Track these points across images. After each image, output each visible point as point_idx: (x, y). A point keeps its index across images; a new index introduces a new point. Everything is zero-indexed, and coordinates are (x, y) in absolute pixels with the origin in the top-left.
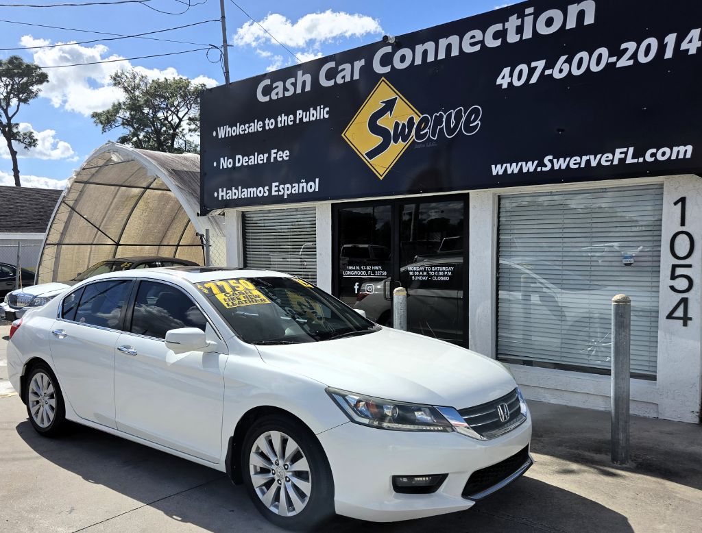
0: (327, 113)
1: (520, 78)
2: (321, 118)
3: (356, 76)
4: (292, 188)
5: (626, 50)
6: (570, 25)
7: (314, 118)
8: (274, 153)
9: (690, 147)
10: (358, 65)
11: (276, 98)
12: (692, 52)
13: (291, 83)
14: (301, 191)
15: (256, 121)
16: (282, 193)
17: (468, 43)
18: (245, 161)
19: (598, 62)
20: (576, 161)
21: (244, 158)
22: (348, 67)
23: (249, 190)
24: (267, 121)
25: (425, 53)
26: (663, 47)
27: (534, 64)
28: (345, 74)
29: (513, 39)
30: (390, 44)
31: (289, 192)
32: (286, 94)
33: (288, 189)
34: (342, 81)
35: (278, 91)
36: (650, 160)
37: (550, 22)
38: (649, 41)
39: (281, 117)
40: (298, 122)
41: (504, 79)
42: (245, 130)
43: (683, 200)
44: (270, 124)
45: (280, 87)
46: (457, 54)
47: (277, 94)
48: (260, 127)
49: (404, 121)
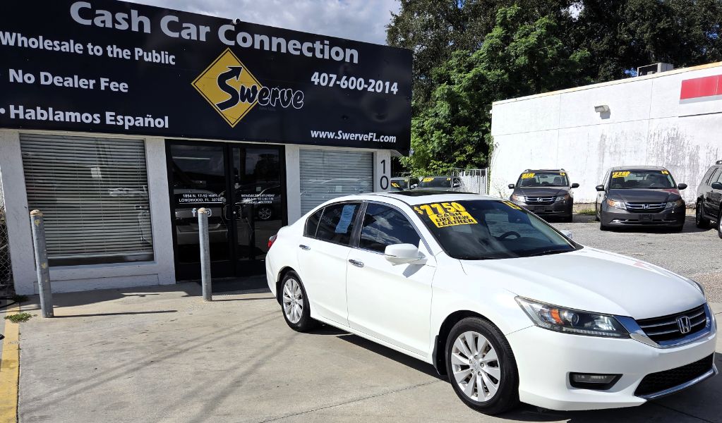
0: (173, 60)
1: (324, 81)
2: (167, 62)
3: (203, 38)
4: (135, 120)
5: (371, 83)
6: (348, 60)
7: (158, 61)
8: (105, 82)
9: (395, 138)
10: (204, 30)
11: (102, 25)
12: (395, 93)
13: (123, 18)
14: (147, 125)
15: (72, 42)
16: (121, 123)
17: (292, 47)
18: (57, 81)
19: (360, 86)
20: (353, 136)
21: (56, 78)
22: (193, 28)
23: (68, 114)
24: (90, 46)
25: (262, 42)
26: (384, 87)
27: (331, 75)
28: (190, 32)
29: (319, 55)
30: (233, 25)
31: (132, 124)
32: (117, 27)
33: (129, 121)
34: (188, 38)
35: (104, 19)
36: (382, 141)
37: (337, 54)
38: (380, 82)
39: (112, 47)
40: (137, 58)
41: (315, 78)
42: (54, 46)
43: (384, 161)
44: (95, 50)
45: (108, 16)
46: (285, 52)
47: (103, 22)
48: (80, 50)
49: (248, 87)
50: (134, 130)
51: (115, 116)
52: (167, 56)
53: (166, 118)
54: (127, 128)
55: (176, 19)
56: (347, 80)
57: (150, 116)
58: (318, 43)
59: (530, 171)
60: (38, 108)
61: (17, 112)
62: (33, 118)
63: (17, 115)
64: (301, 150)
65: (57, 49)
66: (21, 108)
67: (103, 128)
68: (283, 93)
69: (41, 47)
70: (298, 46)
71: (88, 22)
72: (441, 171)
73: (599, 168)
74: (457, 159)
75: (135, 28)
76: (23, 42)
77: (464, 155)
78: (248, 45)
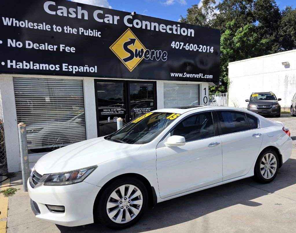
0: (100, 34)
1: (177, 46)
2: (96, 36)
3: (116, 23)
4: (79, 68)
5: (200, 47)
6: (189, 35)
7: (92, 35)
8: (63, 47)
9: (212, 76)
10: (117, 18)
11: (61, 15)
12: (212, 52)
13: (73, 11)
14: (85, 71)
15: (44, 24)
16: (71, 70)
17: (162, 28)
18: (36, 46)
19: (195, 49)
20: (191, 76)
21: (35, 44)
22: (111, 17)
23: (41, 65)
24: (54, 26)
25: (146, 25)
26: (207, 49)
27: (181, 43)
28: (109, 19)
29: (175, 33)
30: (132, 15)
31: (77, 70)
32: (70, 16)
33: (76, 69)
34: (108, 22)
35: (62, 11)
36: (206, 78)
37: (184, 32)
38: (205, 46)
39: (67, 27)
40: (80, 33)
41: (173, 45)
42: (34, 26)
43: (205, 89)
44: (57, 29)
45: (65, 9)
46: (158, 30)
47: (62, 13)
48: (49, 28)
49: (139, 49)
50: (78, 74)
51: (68, 66)
52: (96, 32)
53: (96, 67)
54: (74, 72)
55: (102, 12)
56: (189, 45)
57: (87, 66)
58: (174, 26)
59: (256, 93)
60: (24, 62)
61: (12, 64)
62: (21, 67)
63: (12, 66)
64: (164, 84)
65: (36, 28)
66: (14, 62)
67: (61, 73)
68: (157, 52)
69: (27, 27)
70: (165, 27)
71: (54, 13)
73: (285, 91)
74: (212, 89)
75: (80, 17)
76: (16, 23)
78: (139, 26)
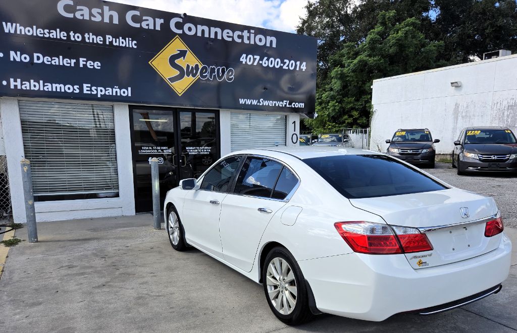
0: (135, 44)
1: (250, 61)
2: (130, 46)
3: (158, 28)
4: (106, 90)
5: (286, 62)
6: (268, 45)
7: (124, 45)
8: (83, 61)
9: (303, 104)
10: (159, 21)
11: (81, 18)
12: (304, 70)
13: (98, 13)
14: (114, 94)
15: (58, 30)
16: (95, 92)
17: (226, 35)
18: (47, 60)
19: (277, 64)
20: (271, 103)
21: (46, 58)
22: (151, 20)
23: (54, 85)
24: (72, 34)
25: (203, 31)
26: (296, 66)
27: (255, 57)
28: (149, 23)
29: (246, 41)
30: (181, 18)
31: (103, 93)
32: (93, 19)
33: (101, 91)
34: (147, 27)
35: (83, 13)
36: (293, 107)
37: (260, 40)
38: (292, 61)
39: (89, 34)
40: (108, 43)
42: (44, 34)
43: (294, 122)
44: (76, 37)
45: (86, 11)
46: (221, 39)
47: (82, 15)
48: (64, 36)
49: (192, 65)
50: (105, 98)
51: (91, 87)
52: (130, 42)
53: (129, 89)
54: (99, 96)
55: (137, 13)
56: (268, 60)
57: (117, 87)
58: (246, 32)
59: (402, 130)
60: (32, 81)
61: (15, 83)
62: (28, 88)
63: (16, 86)
64: (232, 114)
65: (47, 36)
66: (19, 80)
67: (81, 97)
68: (218, 70)
69: (35, 34)
70: (231, 34)
71: (71, 16)
72: (334, 130)
73: (453, 129)
74: (346, 121)
75: (107, 20)
76: (21, 30)
77: (352, 119)
78: (192, 33)
